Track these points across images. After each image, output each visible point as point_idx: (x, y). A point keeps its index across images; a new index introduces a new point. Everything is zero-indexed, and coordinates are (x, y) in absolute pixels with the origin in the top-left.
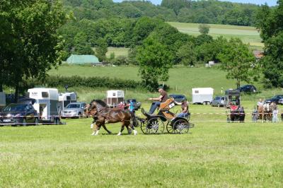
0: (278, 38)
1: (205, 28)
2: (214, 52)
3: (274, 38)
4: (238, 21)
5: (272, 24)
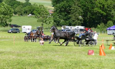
0: (60, 5)
2: (32, 10)
3: (58, 5)
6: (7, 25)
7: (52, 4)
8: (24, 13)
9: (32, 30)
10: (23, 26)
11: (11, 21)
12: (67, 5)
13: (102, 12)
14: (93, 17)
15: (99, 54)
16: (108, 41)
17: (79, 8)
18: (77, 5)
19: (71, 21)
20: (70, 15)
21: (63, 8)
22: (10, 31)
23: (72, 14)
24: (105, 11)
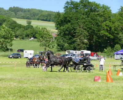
0: (64, 27)
1: (29, 22)
2: (34, 33)
3: (62, 28)
4: (45, 19)
5: (62, 21)
6: (7, 50)
7: (56, 27)
8: (26, 36)
9: (34, 55)
10: (25, 51)
11: (12, 45)
12: (71, 28)
13: (109, 35)
14: (99, 40)
15: (106, 81)
16: (115, 66)
17: (84, 30)
18: (83, 28)
19: (75, 44)
20: (74, 39)
21: (68, 31)
22: (11, 56)
23: (77, 37)
24: (112, 34)
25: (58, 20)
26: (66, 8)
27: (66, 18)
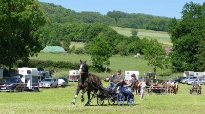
0: (181, 40)
1: (135, 32)
2: (140, 48)
3: (179, 40)
4: (156, 28)
5: (179, 31)
6: (103, 70)
7: (171, 38)
8: (130, 52)
10: (126, 72)
11: (109, 64)
12: (192, 40)
20: (196, 56)
21: (187, 44)
22: (108, 79)
23: (199, 53)
25: (174, 30)
26: (184, 12)
27: (184, 26)
